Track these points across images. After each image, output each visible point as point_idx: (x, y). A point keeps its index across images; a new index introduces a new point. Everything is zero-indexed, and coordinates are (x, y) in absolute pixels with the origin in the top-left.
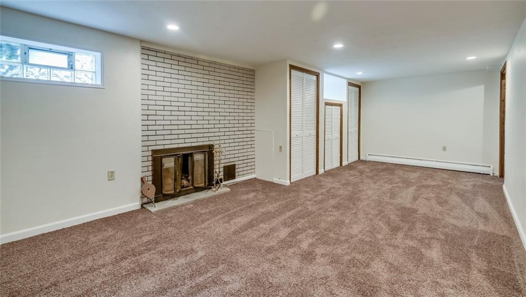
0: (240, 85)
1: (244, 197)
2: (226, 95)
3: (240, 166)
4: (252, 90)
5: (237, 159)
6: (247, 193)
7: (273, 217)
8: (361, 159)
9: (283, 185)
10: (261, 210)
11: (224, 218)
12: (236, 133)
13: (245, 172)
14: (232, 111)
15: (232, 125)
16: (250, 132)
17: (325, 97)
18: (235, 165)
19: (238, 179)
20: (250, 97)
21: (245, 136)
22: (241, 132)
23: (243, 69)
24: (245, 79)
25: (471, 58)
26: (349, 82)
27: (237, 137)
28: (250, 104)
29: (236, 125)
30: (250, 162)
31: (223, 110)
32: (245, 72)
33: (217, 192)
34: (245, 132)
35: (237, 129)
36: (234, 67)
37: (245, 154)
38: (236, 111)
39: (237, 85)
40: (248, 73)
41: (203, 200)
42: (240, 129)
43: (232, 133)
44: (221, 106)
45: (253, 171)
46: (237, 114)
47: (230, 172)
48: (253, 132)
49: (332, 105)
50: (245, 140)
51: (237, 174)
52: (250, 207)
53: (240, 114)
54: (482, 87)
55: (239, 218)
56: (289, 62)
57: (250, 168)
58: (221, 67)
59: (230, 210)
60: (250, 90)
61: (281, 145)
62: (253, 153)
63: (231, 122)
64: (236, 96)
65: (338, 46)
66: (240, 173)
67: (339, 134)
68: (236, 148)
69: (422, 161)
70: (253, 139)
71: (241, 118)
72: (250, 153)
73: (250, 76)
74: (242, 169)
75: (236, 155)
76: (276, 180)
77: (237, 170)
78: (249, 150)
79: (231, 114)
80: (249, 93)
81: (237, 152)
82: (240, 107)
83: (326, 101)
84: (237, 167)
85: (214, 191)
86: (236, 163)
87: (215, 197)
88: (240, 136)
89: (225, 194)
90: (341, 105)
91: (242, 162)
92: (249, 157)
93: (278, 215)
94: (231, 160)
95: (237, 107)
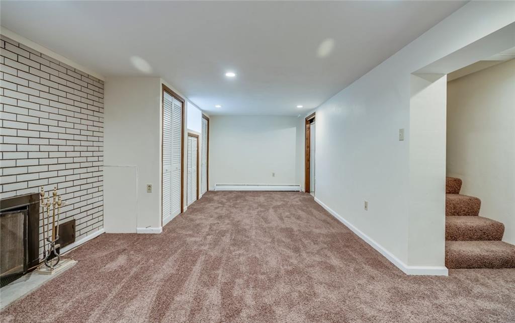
0: (83, 100)
1: (113, 266)
2: (61, 112)
3: (82, 221)
4: (100, 110)
5: (78, 211)
6: (112, 258)
7: (183, 281)
8: (209, 190)
9: (154, 234)
10: (158, 277)
11: (105, 312)
12: (76, 171)
13: (90, 228)
14: (71, 137)
15: (71, 160)
16: (96, 169)
17: (188, 128)
18: (75, 220)
19: (79, 242)
20: (97, 119)
21: (90, 175)
22: (85, 170)
23: (88, 76)
24: (91, 92)
25: (300, 107)
26: (203, 114)
27: (78, 177)
28: (97, 129)
29: (76, 160)
30: (97, 212)
31: (56, 136)
32: (91, 82)
33: (53, 273)
34: (89, 170)
35: (77, 166)
36: (75, 71)
37: (89, 202)
38: (77, 137)
39: (78, 99)
40: (95, 83)
41: (31, 297)
42: (83, 165)
43: (71, 172)
44: (51, 129)
45: (101, 223)
46: (78, 143)
47: (66, 233)
48: (101, 168)
49: (192, 136)
50: (89, 181)
51: (77, 234)
52: (136, 277)
53: (83, 143)
54: (295, 129)
55: (134, 302)
56: (162, 81)
57: (96, 220)
58: (52, 65)
59: (106, 296)
60: (97, 109)
61: (149, 184)
62: (100, 198)
63: (69, 154)
64: (77, 115)
65: (230, 75)
66: (82, 232)
67: (196, 167)
68: (76, 194)
69: (259, 186)
70: (100, 178)
71: (85, 149)
72: (96, 200)
73: (97, 89)
74: (85, 225)
75: (76, 206)
76: (141, 230)
77: (77, 228)
78: (95, 195)
79: (69, 143)
80: (96, 114)
81: (78, 200)
82: (83, 133)
83: (189, 132)
84: (77, 223)
85: (44, 273)
86: (75, 217)
87: (56, 282)
88: (83, 176)
89: (71, 270)
90: (197, 137)
91: (85, 214)
92: (95, 205)
93: (186, 276)
94: (69, 214)
95: (78, 132)
